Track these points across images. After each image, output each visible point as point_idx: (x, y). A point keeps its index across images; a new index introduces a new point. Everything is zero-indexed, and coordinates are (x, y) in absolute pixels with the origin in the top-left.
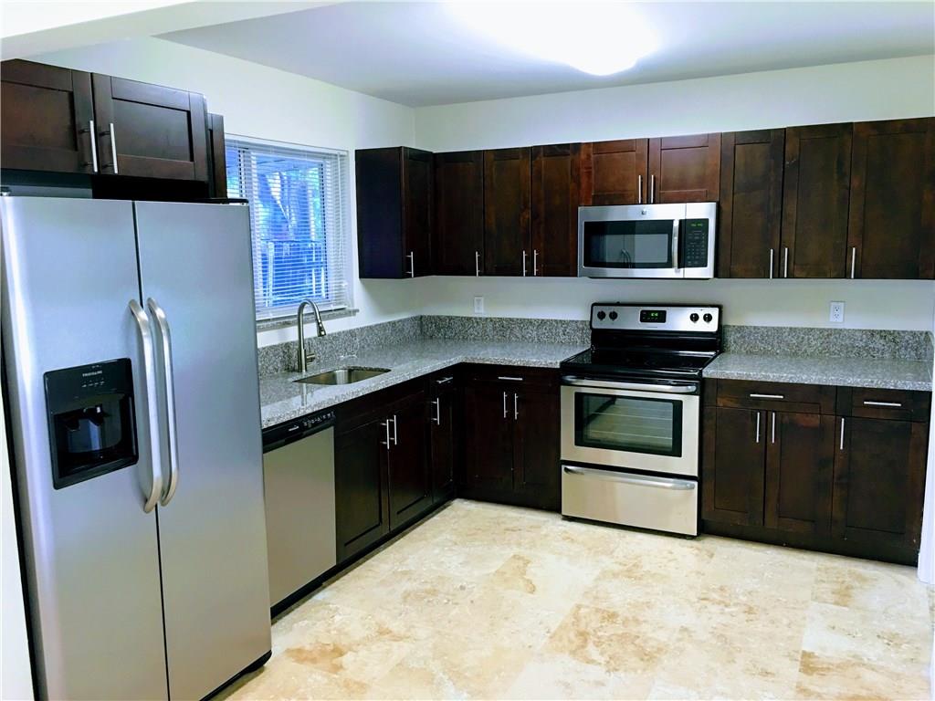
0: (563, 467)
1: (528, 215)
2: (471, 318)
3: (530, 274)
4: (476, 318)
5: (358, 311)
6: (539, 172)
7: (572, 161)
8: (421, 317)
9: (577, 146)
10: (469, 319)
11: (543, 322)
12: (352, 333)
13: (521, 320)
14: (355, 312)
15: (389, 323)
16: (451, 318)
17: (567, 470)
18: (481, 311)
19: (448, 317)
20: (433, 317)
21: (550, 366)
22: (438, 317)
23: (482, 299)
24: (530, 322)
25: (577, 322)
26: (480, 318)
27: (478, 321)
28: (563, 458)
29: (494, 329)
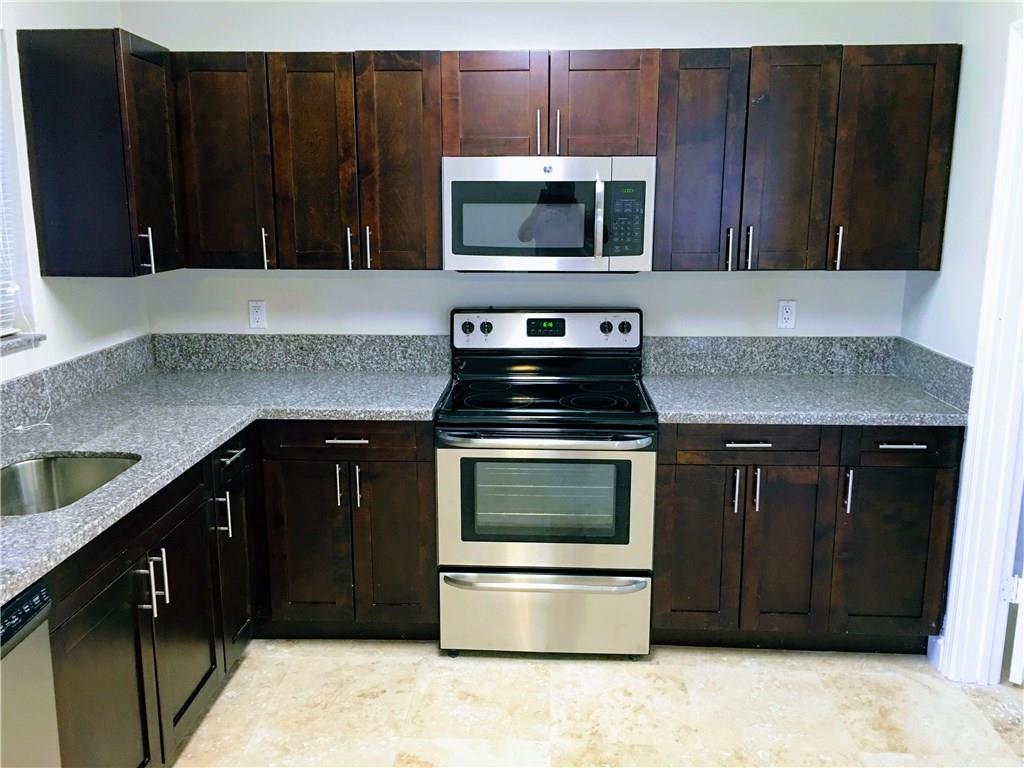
0: (442, 575)
1: (352, 169)
2: (245, 336)
3: (360, 264)
4: (253, 336)
5: (43, 338)
6: (369, 95)
7: (425, 82)
8: (153, 337)
9: (432, 57)
10: (241, 338)
11: (370, 340)
12: (35, 380)
13: (332, 337)
14: (41, 338)
15: (101, 352)
16: (208, 338)
17: (446, 579)
18: (263, 324)
19: (205, 335)
20: (177, 336)
21: (417, 418)
22: (186, 336)
23: (263, 305)
24: (348, 340)
25: (424, 338)
26: (262, 337)
27: (258, 340)
28: (442, 561)
29: (287, 353)
